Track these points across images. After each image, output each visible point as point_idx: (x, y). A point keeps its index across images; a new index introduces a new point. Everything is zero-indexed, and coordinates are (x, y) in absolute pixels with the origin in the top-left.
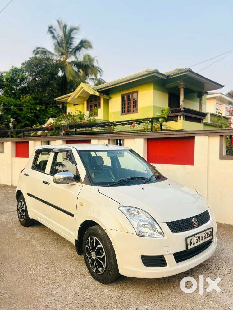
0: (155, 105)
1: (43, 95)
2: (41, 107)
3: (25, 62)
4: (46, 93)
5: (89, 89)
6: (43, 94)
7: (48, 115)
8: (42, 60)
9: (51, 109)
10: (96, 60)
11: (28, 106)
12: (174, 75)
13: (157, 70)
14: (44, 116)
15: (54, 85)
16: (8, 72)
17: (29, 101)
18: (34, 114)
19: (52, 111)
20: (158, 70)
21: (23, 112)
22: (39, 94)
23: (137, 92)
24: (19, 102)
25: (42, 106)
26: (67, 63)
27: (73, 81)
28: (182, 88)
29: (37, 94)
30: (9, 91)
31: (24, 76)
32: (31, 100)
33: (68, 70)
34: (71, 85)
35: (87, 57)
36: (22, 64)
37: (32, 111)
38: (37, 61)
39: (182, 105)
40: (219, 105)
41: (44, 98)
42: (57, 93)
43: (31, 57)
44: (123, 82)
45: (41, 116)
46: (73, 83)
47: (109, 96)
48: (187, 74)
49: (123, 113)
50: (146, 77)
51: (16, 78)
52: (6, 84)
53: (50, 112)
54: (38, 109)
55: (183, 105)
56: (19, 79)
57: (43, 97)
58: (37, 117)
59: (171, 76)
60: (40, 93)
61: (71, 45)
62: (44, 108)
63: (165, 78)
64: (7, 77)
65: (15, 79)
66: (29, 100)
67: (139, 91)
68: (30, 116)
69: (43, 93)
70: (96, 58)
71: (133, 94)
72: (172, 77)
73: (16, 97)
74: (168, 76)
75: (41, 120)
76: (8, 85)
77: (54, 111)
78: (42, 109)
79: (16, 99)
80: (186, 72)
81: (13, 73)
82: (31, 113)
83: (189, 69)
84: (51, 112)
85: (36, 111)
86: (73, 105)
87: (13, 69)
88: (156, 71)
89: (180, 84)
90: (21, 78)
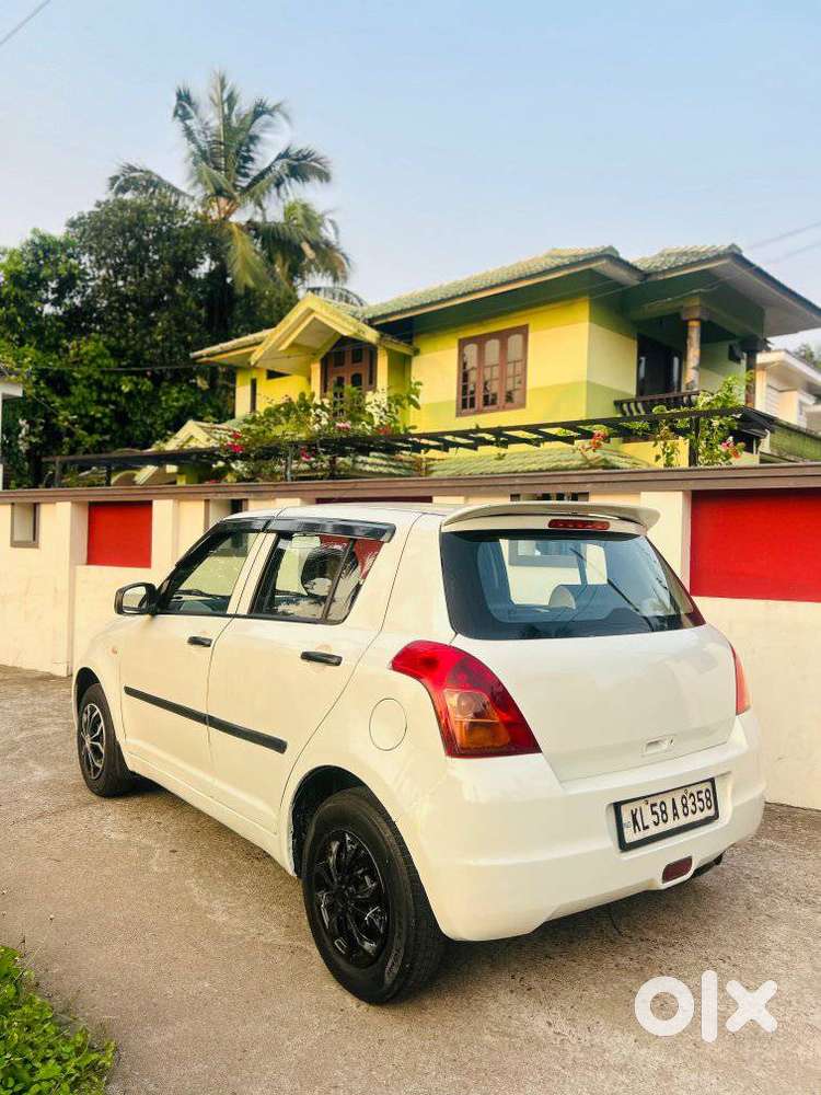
0: (593, 380)
1: (148, 339)
2: (136, 384)
3: (80, 219)
4: (158, 331)
5: (339, 315)
6: (145, 335)
7: (162, 414)
8: (144, 213)
9: (174, 392)
10: (331, 222)
11: (89, 377)
12: (671, 270)
13: (611, 248)
14: (148, 415)
15: (188, 303)
16: (15, 251)
17: (93, 360)
18: (112, 407)
19: (177, 400)
20: (617, 248)
21: (72, 399)
22: (130, 335)
23: (523, 331)
24: (55, 361)
25: (140, 380)
26: (235, 229)
27: (257, 293)
28: (696, 320)
29: (125, 336)
30: (19, 319)
31: (76, 268)
32: (101, 355)
33: (239, 251)
34: (249, 307)
35: (299, 212)
36: (67, 225)
37: (105, 396)
38: (127, 214)
39: (692, 382)
40: (775, 393)
41: (148, 349)
42: (197, 335)
43: (103, 198)
44: (474, 292)
45: (138, 418)
46: (255, 300)
47: (410, 343)
48: (723, 266)
49: (464, 406)
50: (566, 272)
51: (45, 272)
52: (8, 294)
53: (170, 402)
54: (125, 389)
55: (697, 382)
56: (59, 276)
57: (145, 346)
58: (121, 417)
59: (657, 273)
60: (135, 331)
61: (249, 165)
62: (147, 385)
63: (633, 280)
64: (12, 267)
65: (41, 276)
66: (94, 354)
67: (530, 329)
68: (99, 415)
69: (144, 331)
70: (330, 217)
71: (508, 337)
72: (661, 278)
73: (47, 342)
74: (645, 275)
75: (138, 433)
76: (16, 296)
77: (186, 398)
78: (139, 392)
79: (44, 352)
80: (718, 257)
81: (36, 254)
82: (99, 402)
83: (730, 248)
84: (175, 404)
85: (119, 399)
86: (265, 376)
87: (37, 241)
88: (608, 252)
89: (686, 305)
90: (64, 273)
